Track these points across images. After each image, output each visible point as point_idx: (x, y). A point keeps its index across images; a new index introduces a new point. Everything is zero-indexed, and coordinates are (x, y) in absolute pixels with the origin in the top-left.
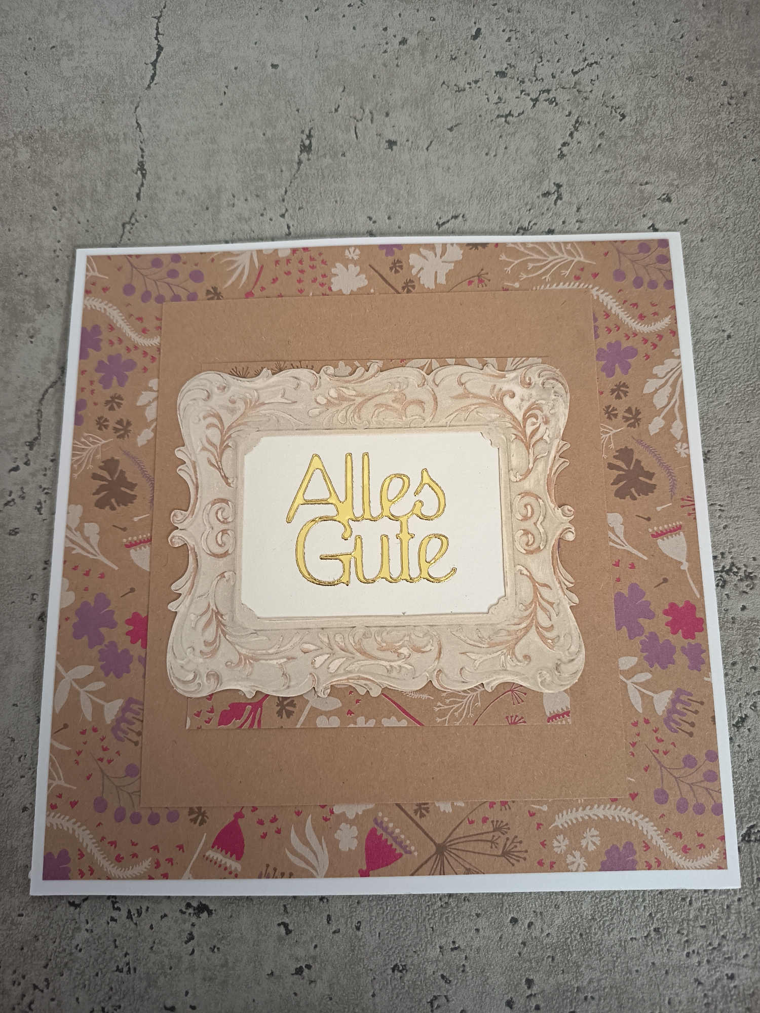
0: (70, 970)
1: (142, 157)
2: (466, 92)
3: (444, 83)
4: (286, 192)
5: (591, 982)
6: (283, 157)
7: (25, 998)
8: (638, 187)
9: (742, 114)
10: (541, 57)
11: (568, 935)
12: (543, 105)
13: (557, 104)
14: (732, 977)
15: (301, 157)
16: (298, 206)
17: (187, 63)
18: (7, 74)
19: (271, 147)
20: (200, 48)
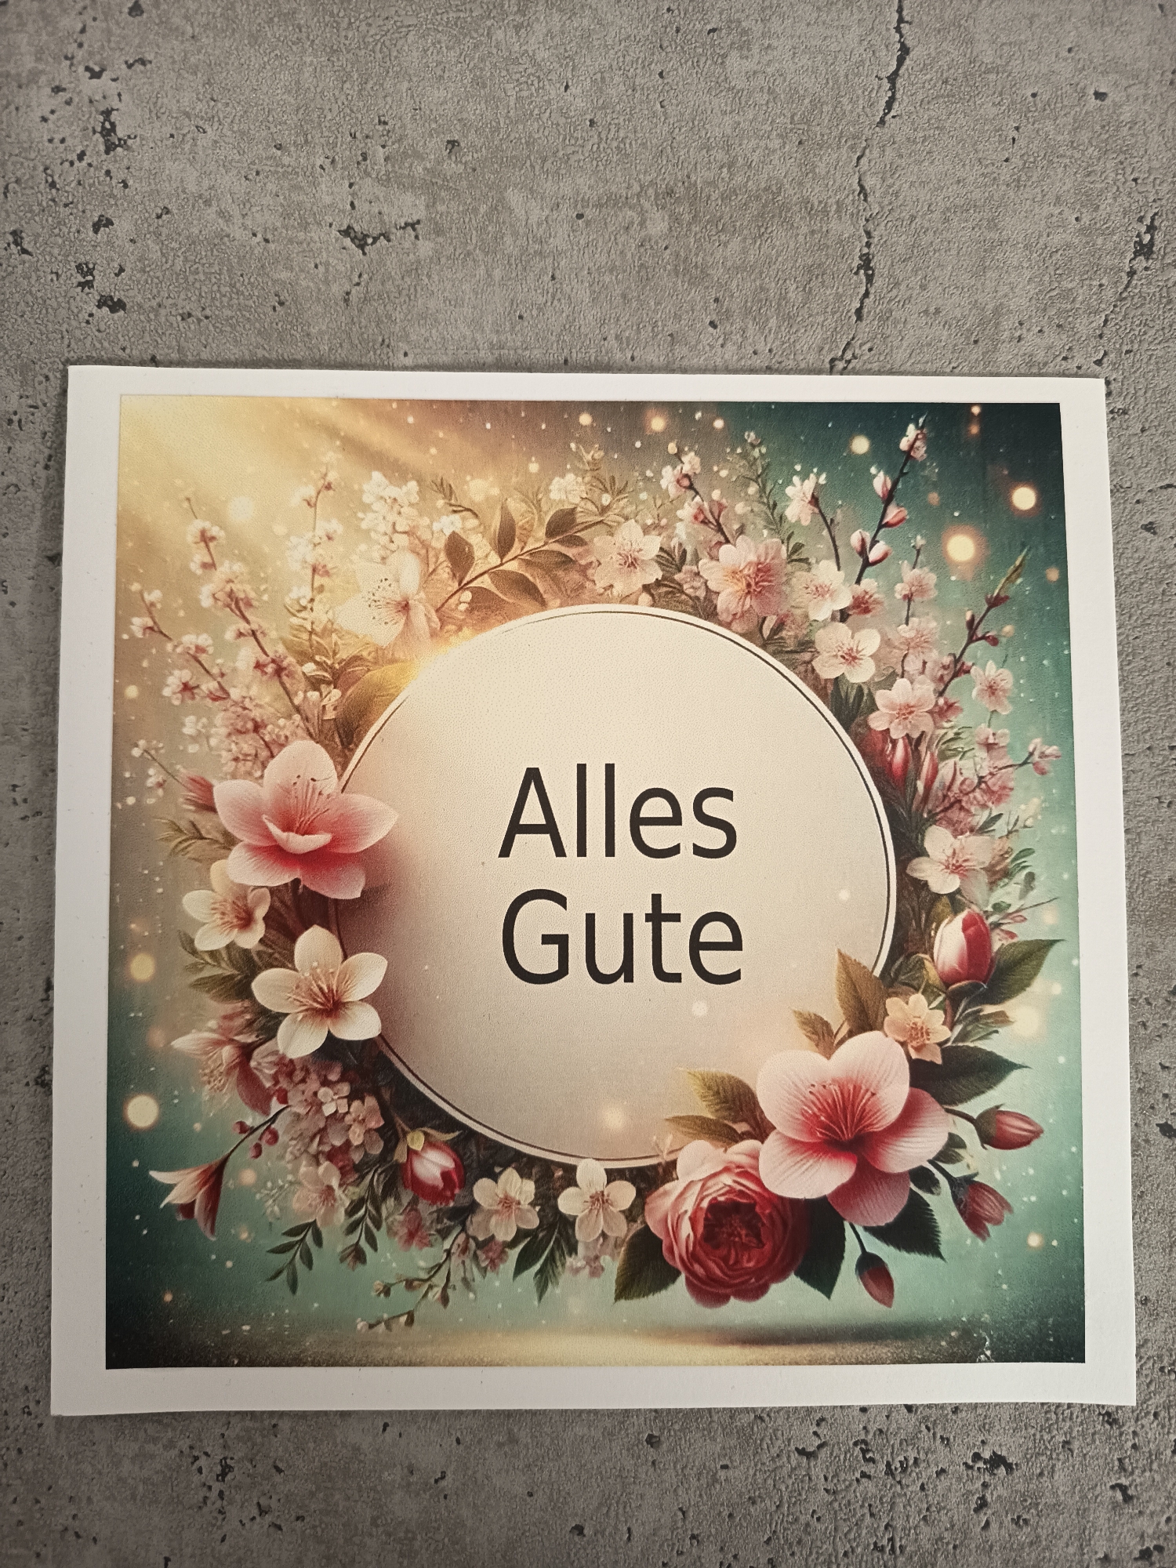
1: (868, 245)
4: (1106, 321)
6: (1107, 261)
15: (1134, 262)
16: (1125, 348)
17: (951, 81)
18: (630, 75)
19: (1088, 243)
20: (975, 54)
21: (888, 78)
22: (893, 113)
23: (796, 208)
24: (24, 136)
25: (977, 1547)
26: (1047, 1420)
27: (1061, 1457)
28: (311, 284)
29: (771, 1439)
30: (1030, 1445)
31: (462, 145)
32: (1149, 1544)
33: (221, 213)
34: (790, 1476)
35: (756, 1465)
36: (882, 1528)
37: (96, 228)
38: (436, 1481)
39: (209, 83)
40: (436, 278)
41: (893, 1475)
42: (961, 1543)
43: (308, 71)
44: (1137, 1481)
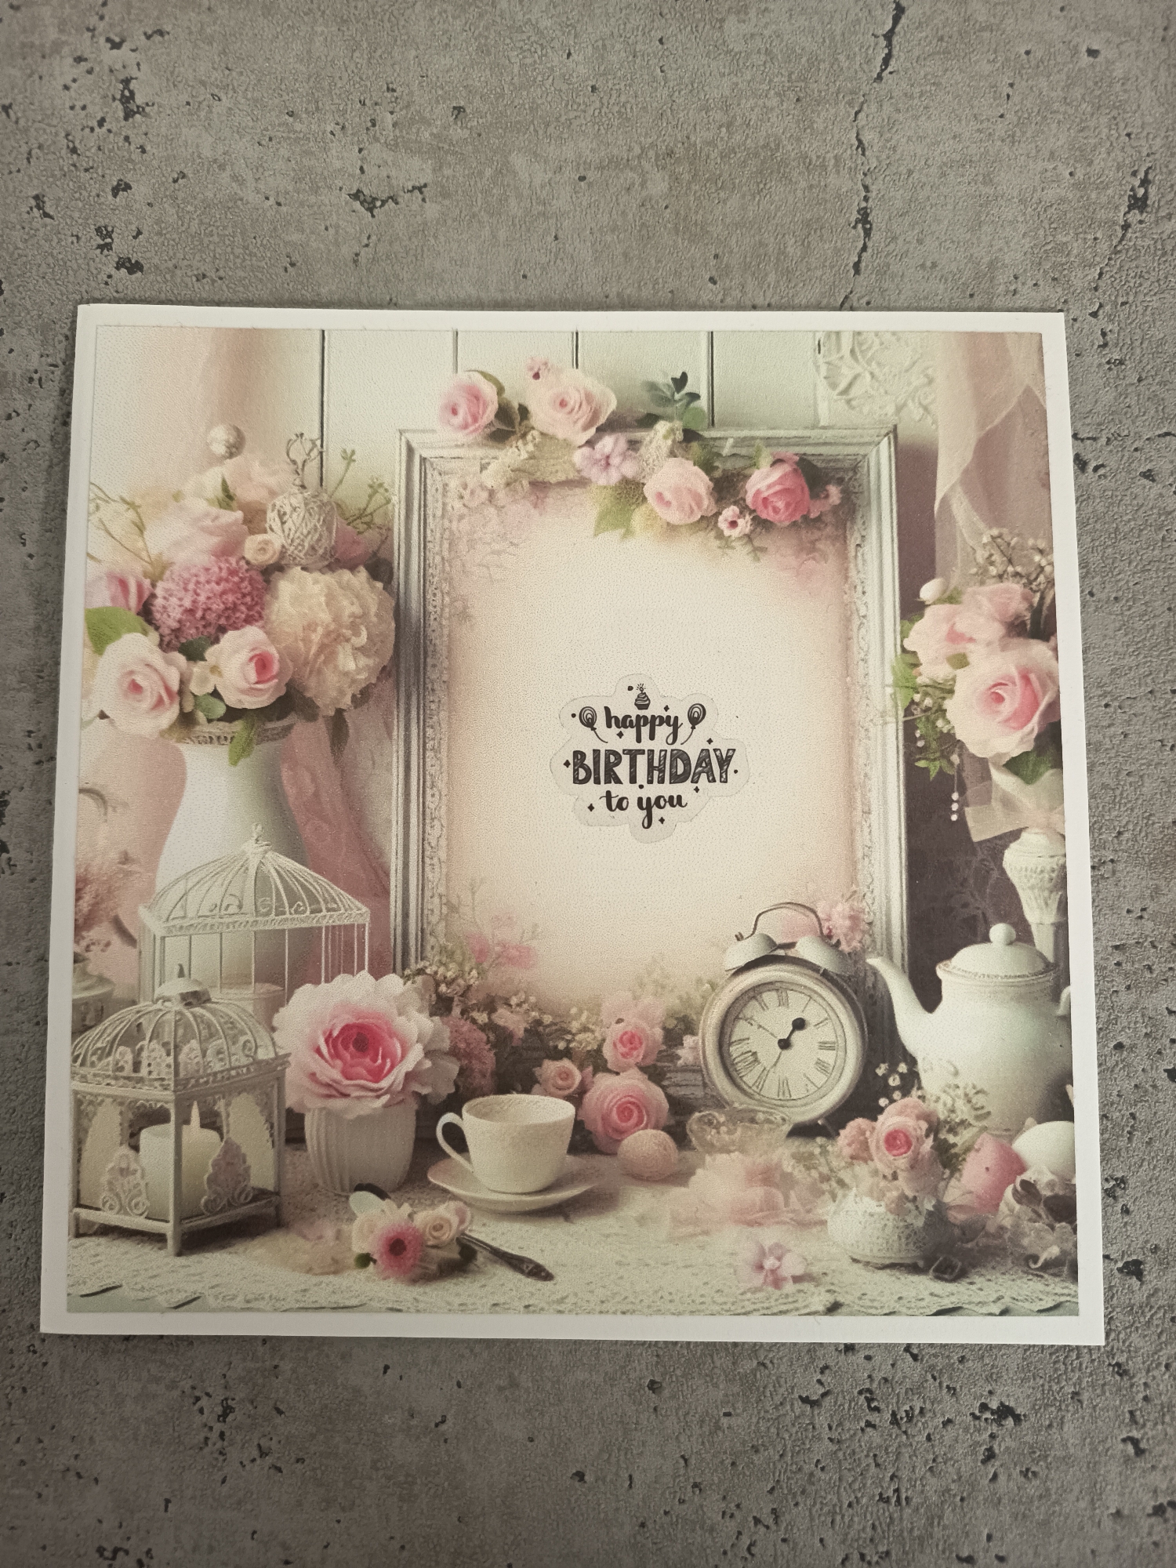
1: (866, 199)
4: (1101, 274)
6: (1101, 215)
7: (743, 1538)
15: (1129, 216)
16: (1120, 300)
17: (946, 39)
18: (630, 41)
19: (1082, 197)
20: (968, 13)
21: (884, 36)
22: (890, 69)
23: (794, 164)
24: (47, 104)
25: (986, 1500)
26: (1056, 1370)
27: (1070, 1408)
28: (322, 246)
29: (774, 1386)
30: (1039, 1396)
31: (468, 111)
32: (1163, 1500)
33: (235, 178)
34: (793, 1425)
35: (759, 1413)
36: (888, 1479)
37: (115, 191)
38: (437, 1425)
39: (224, 52)
40: (442, 239)
41: (898, 1424)
42: (969, 1495)
43: (318, 41)
44: (1147, 1434)
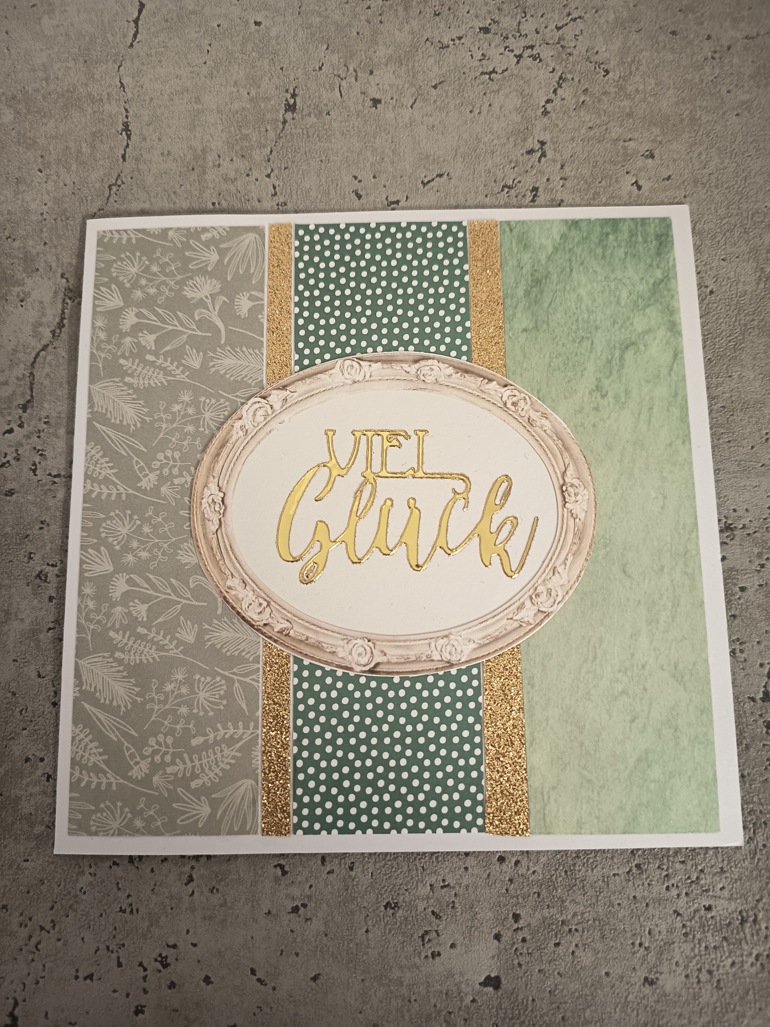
0: (75, 911)
1: (127, 117)
2: (450, 49)
3: (428, 39)
4: (271, 152)
5: (575, 915)
6: (268, 116)
7: (32, 939)
8: (622, 143)
9: (726, 68)
10: (525, 13)
11: (553, 872)
12: (527, 61)
13: (540, 61)
14: (709, 908)
15: (285, 116)
16: (283, 166)
17: (170, 21)
19: (256, 106)
20: (183, 5)
21: (133, 21)
22: (137, 40)
23: (85, 99)
25: (186, 908)
32: (298, 903)
42: (176, 905)
